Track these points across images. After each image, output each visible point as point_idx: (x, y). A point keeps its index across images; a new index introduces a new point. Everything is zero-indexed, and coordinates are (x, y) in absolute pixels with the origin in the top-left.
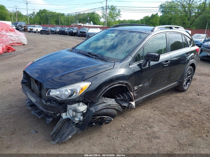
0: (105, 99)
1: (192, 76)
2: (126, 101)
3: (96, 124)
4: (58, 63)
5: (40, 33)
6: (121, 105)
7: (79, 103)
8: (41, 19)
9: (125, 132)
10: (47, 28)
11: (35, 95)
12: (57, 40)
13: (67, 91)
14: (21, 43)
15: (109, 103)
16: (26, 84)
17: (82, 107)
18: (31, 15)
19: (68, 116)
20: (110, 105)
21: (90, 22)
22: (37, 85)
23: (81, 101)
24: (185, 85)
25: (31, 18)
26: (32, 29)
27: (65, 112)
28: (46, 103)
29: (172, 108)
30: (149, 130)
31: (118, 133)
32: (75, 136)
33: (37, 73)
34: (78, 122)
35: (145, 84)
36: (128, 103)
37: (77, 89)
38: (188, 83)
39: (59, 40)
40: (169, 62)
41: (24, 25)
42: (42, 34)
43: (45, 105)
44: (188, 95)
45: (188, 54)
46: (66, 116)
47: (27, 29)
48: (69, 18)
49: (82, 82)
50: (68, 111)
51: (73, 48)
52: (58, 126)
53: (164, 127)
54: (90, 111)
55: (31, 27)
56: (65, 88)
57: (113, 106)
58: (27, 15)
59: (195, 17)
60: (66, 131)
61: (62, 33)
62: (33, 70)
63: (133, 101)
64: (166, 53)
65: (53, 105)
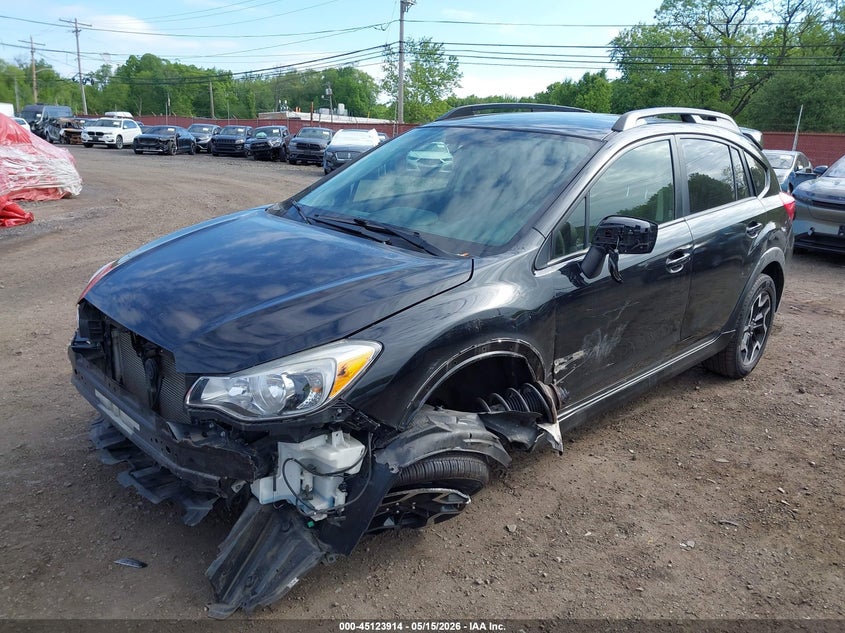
0: (436, 416)
1: (770, 313)
2: (523, 422)
3: (396, 523)
4: (213, 268)
5: (133, 151)
6: (503, 439)
7: (329, 433)
8: (134, 92)
9: (524, 553)
10: (159, 129)
11: (137, 405)
12: (204, 177)
13: (277, 381)
14: (56, 189)
15: (458, 432)
16: (89, 358)
17: (343, 451)
18: (95, 80)
19: (283, 493)
20: (460, 438)
21: (335, 106)
22: (144, 361)
23: (337, 427)
24: (744, 351)
25: (92, 91)
26: (101, 134)
27: (267, 475)
28: (187, 434)
29: (704, 444)
30: (623, 544)
31: (494, 558)
32: (315, 579)
33: (135, 305)
34: (325, 516)
35: (597, 348)
36: (530, 427)
37: (320, 374)
38: (758, 343)
39: (211, 177)
40: (686, 255)
41: (64, 120)
42: (140, 153)
43: (183, 445)
44: (758, 392)
45: (754, 224)
46: (275, 490)
47: (80, 133)
48: (248, 91)
49: (341, 342)
50: (280, 470)
51: (288, 204)
52: (237, 534)
53: (681, 527)
54: (377, 468)
55: (94, 124)
56: (269, 368)
57: (472, 443)
58: (77, 78)
59: (747, 87)
60: (275, 558)
61: (223, 149)
62: (117, 294)
63: (553, 423)
64: (671, 220)
65: (216, 446)
